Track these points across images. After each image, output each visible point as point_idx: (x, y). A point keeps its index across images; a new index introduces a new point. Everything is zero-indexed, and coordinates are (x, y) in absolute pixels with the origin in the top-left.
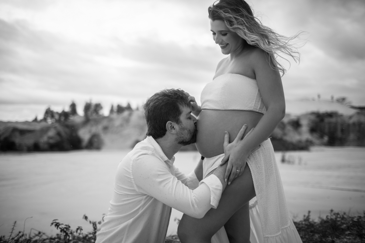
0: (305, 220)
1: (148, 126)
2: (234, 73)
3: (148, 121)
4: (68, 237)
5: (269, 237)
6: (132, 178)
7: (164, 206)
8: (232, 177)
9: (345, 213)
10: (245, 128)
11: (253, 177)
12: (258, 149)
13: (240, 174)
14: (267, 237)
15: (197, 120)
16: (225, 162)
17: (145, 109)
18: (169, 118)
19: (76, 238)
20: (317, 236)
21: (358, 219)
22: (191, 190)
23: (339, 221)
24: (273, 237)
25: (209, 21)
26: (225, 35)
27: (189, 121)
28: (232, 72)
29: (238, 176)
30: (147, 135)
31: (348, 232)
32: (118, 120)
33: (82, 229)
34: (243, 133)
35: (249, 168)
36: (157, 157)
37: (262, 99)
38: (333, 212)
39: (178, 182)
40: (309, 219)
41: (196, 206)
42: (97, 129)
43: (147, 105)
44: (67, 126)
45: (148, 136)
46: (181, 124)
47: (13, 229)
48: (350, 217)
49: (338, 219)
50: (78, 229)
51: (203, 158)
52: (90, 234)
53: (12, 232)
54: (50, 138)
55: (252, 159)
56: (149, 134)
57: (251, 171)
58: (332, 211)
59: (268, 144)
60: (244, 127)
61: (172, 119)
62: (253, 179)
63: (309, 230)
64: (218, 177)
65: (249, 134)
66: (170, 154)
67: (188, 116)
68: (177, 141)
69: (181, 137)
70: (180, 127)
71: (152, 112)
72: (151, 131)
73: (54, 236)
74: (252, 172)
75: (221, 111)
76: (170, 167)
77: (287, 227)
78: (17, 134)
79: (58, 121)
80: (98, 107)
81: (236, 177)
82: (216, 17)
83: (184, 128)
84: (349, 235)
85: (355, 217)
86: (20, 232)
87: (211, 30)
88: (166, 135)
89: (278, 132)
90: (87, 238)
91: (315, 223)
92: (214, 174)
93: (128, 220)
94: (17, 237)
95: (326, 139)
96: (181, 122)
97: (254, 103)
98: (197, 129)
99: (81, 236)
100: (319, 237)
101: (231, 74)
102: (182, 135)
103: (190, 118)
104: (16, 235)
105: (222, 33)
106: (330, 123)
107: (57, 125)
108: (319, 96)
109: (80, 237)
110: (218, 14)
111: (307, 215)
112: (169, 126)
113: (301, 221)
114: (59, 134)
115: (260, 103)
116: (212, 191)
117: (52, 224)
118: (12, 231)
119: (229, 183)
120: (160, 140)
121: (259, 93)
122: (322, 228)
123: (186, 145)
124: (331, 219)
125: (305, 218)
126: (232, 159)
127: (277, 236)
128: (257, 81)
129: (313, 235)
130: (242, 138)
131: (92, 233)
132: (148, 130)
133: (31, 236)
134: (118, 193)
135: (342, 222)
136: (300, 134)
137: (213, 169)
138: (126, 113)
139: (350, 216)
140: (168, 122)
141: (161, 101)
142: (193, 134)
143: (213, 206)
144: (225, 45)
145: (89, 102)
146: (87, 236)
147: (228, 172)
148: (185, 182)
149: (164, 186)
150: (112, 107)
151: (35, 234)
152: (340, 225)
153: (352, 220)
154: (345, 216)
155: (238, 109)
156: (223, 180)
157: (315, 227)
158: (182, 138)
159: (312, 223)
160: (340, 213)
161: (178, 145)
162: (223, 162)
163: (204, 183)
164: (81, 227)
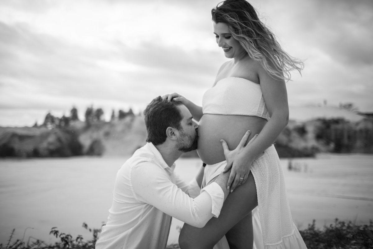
0: (310, 229)
1: (148, 132)
2: (238, 77)
3: (148, 127)
4: (67, 246)
5: (269, 246)
6: (131, 186)
7: (164, 215)
8: (235, 185)
9: (350, 222)
10: (248, 135)
11: (256, 185)
12: (262, 155)
13: (244, 182)
14: (268, 246)
15: (199, 126)
16: (229, 170)
17: (145, 115)
18: (169, 123)
19: (75, 246)
20: (322, 245)
21: (364, 228)
22: (192, 198)
23: (344, 230)
24: (274, 245)
25: (212, 23)
26: (228, 38)
27: (190, 127)
28: (235, 76)
29: (241, 184)
30: (147, 141)
31: (354, 242)
32: (120, 126)
33: (82, 238)
34: (246, 139)
35: (253, 176)
36: (157, 165)
37: (265, 104)
38: (339, 221)
39: (178, 190)
40: (314, 228)
41: (197, 215)
42: (98, 135)
43: (147, 110)
44: (68, 132)
45: (148, 143)
46: (181, 130)
47: (11, 237)
48: (356, 226)
49: (344, 228)
50: (78, 238)
51: (204, 165)
52: (90, 242)
53: (10, 241)
54: (50, 144)
55: (255, 166)
56: (149, 140)
57: (255, 178)
58: (337, 220)
59: (272, 150)
60: (247, 133)
61: (172, 124)
62: (256, 187)
63: (314, 239)
64: (220, 185)
65: (253, 141)
66: (170, 161)
67: (189, 122)
68: (177, 147)
69: (181, 144)
70: (181, 133)
71: (152, 117)
72: (151, 137)
73: (53, 244)
74: (255, 180)
75: (223, 116)
76: (170, 174)
77: (290, 236)
78: (16, 140)
79: (59, 126)
80: (100, 112)
81: (239, 184)
82: (219, 19)
83: (184, 134)
84: (354, 244)
85: (361, 226)
86: (18, 241)
87: (215, 33)
88: (166, 141)
89: (283, 138)
90: (87, 246)
91: (320, 232)
92: (216, 182)
93: (127, 230)
94: (15, 245)
95: (332, 146)
96: (182, 128)
97: (258, 108)
98: (199, 135)
99: (81, 244)
100: (324, 246)
101: (235, 77)
102: (183, 142)
103: (191, 124)
104: (14, 243)
105: (226, 36)
106: (336, 130)
107: (58, 131)
108: (325, 102)
109: (79, 246)
110: (223, 17)
111: (312, 223)
112: (170, 132)
113: (305, 230)
114: (59, 140)
115: (263, 108)
116: (213, 199)
117: (52, 232)
118: (10, 239)
119: (232, 191)
120: (160, 146)
121: (263, 98)
122: (327, 238)
123: (187, 152)
124: (337, 229)
125: (310, 227)
126: (235, 167)
127: (277, 245)
128: (260, 86)
129: (318, 245)
130: (245, 145)
131: (91, 241)
132: (148, 137)
133: (30, 245)
134: (117, 202)
135: (347, 231)
136: (306, 140)
137: (215, 176)
138: (128, 119)
139: (356, 224)
140: (168, 128)
141: (161, 107)
142: (193, 140)
143: (215, 215)
144: (228, 48)
145: (90, 107)
146: (86, 244)
147: (231, 179)
148: (185, 190)
149: (164, 195)
150: (113, 113)
151: (33, 242)
152: (346, 234)
153: (359, 230)
154: (351, 225)
155: (241, 114)
156: (225, 188)
157: (320, 237)
158: (183, 145)
159: (317, 232)
160: (345, 221)
161: (179, 151)
162: (226, 170)
163: (206, 191)
164: (81, 236)
